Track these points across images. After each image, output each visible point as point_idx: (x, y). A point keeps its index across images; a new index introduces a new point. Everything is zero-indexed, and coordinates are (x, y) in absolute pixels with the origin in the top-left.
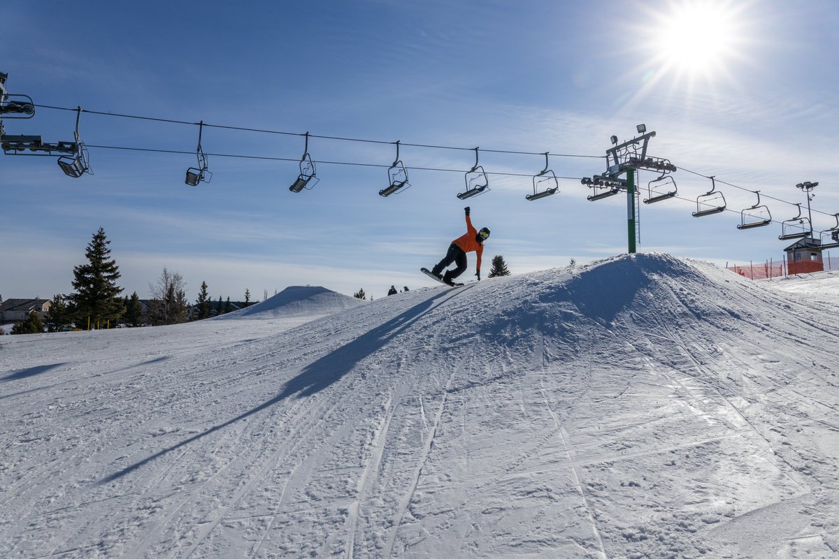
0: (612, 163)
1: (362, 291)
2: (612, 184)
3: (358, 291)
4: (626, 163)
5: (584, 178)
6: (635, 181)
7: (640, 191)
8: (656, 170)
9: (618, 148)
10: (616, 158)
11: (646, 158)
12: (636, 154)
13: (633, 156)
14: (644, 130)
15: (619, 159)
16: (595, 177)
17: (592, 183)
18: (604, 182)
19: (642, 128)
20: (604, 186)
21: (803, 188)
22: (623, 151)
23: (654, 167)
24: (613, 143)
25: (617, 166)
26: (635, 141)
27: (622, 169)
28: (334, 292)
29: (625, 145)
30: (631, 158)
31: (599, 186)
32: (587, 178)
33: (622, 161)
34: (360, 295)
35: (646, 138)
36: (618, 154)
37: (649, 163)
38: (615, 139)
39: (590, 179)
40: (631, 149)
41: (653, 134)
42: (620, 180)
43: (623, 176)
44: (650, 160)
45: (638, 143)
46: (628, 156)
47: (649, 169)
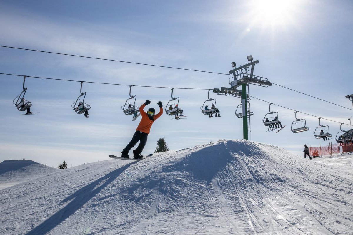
0: (233, 80)
1: (65, 163)
2: (233, 93)
3: (62, 163)
4: (241, 80)
5: (215, 89)
6: (247, 91)
7: (250, 97)
8: (259, 84)
9: (236, 70)
10: (235, 76)
11: (253, 77)
12: (247, 74)
13: (245, 75)
14: (252, 59)
15: (237, 77)
16: (222, 88)
17: (220, 92)
18: (228, 91)
19: (250, 58)
20: (228, 94)
21: (350, 98)
22: (239, 72)
23: (258, 83)
24: (233, 67)
25: (236, 81)
26: (246, 66)
27: (239, 83)
28: (40, 164)
29: (241, 68)
30: (243, 76)
31: (224, 94)
32: (217, 89)
33: (238, 78)
34: (63, 167)
35: (253, 64)
36: (236, 74)
37: (255, 80)
38: (234, 64)
39: (218, 89)
40: (244, 71)
41: (257, 62)
42: (238, 91)
43: (240, 88)
44: (256, 78)
45: (248, 67)
46: (242, 75)
47: (255, 84)
